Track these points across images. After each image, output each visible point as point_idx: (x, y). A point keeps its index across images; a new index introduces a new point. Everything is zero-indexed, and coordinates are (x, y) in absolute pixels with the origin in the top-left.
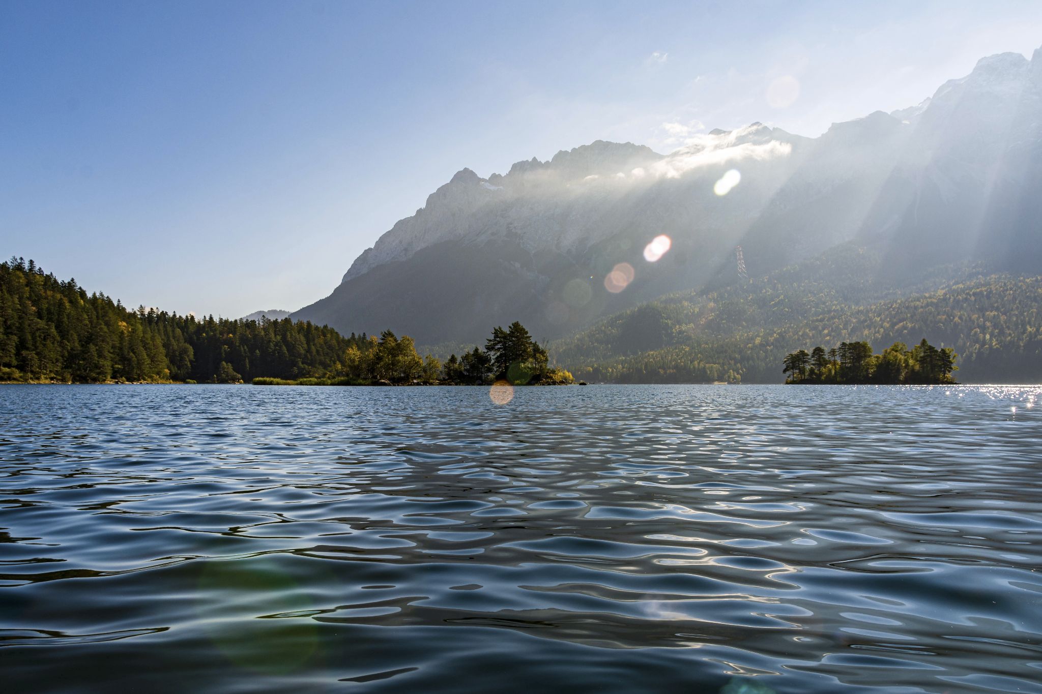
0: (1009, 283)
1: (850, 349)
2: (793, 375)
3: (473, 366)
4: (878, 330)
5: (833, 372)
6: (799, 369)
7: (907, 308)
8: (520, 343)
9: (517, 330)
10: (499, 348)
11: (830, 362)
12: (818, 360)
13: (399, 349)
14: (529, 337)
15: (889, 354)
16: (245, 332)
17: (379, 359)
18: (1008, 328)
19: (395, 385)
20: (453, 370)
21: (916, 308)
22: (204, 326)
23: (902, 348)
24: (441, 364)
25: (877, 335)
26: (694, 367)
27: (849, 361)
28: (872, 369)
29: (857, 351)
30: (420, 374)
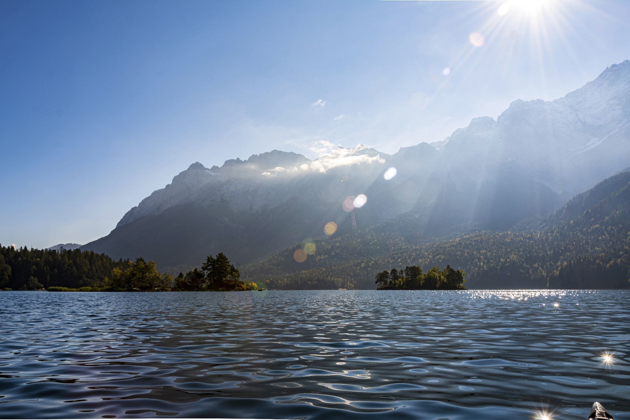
0: (491, 235)
1: (410, 270)
2: (381, 284)
3: (193, 280)
4: (427, 259)
5: (402, 282)
6: (384, 281)
7: (441, 248)
8: (223, 265)
9: (221, 257)
10: (210, 269)
11: (400, 278)
12: (394, 276)
13: (147, 268)
14: (228, 262)
15: (431, 273)
16: (48, 257)
17: (133, 275)
18: (492, 259)
19: (143, 291)
20: (181, 282)
21: (445, 247)
22: (20, 253)
23: (437, 270)
24: (173, 278)
25: (426, 262)
26: (328, 280)
27: (410, 277)
28: (422, 281)
29: (414, 271)
30: (159, 285)
